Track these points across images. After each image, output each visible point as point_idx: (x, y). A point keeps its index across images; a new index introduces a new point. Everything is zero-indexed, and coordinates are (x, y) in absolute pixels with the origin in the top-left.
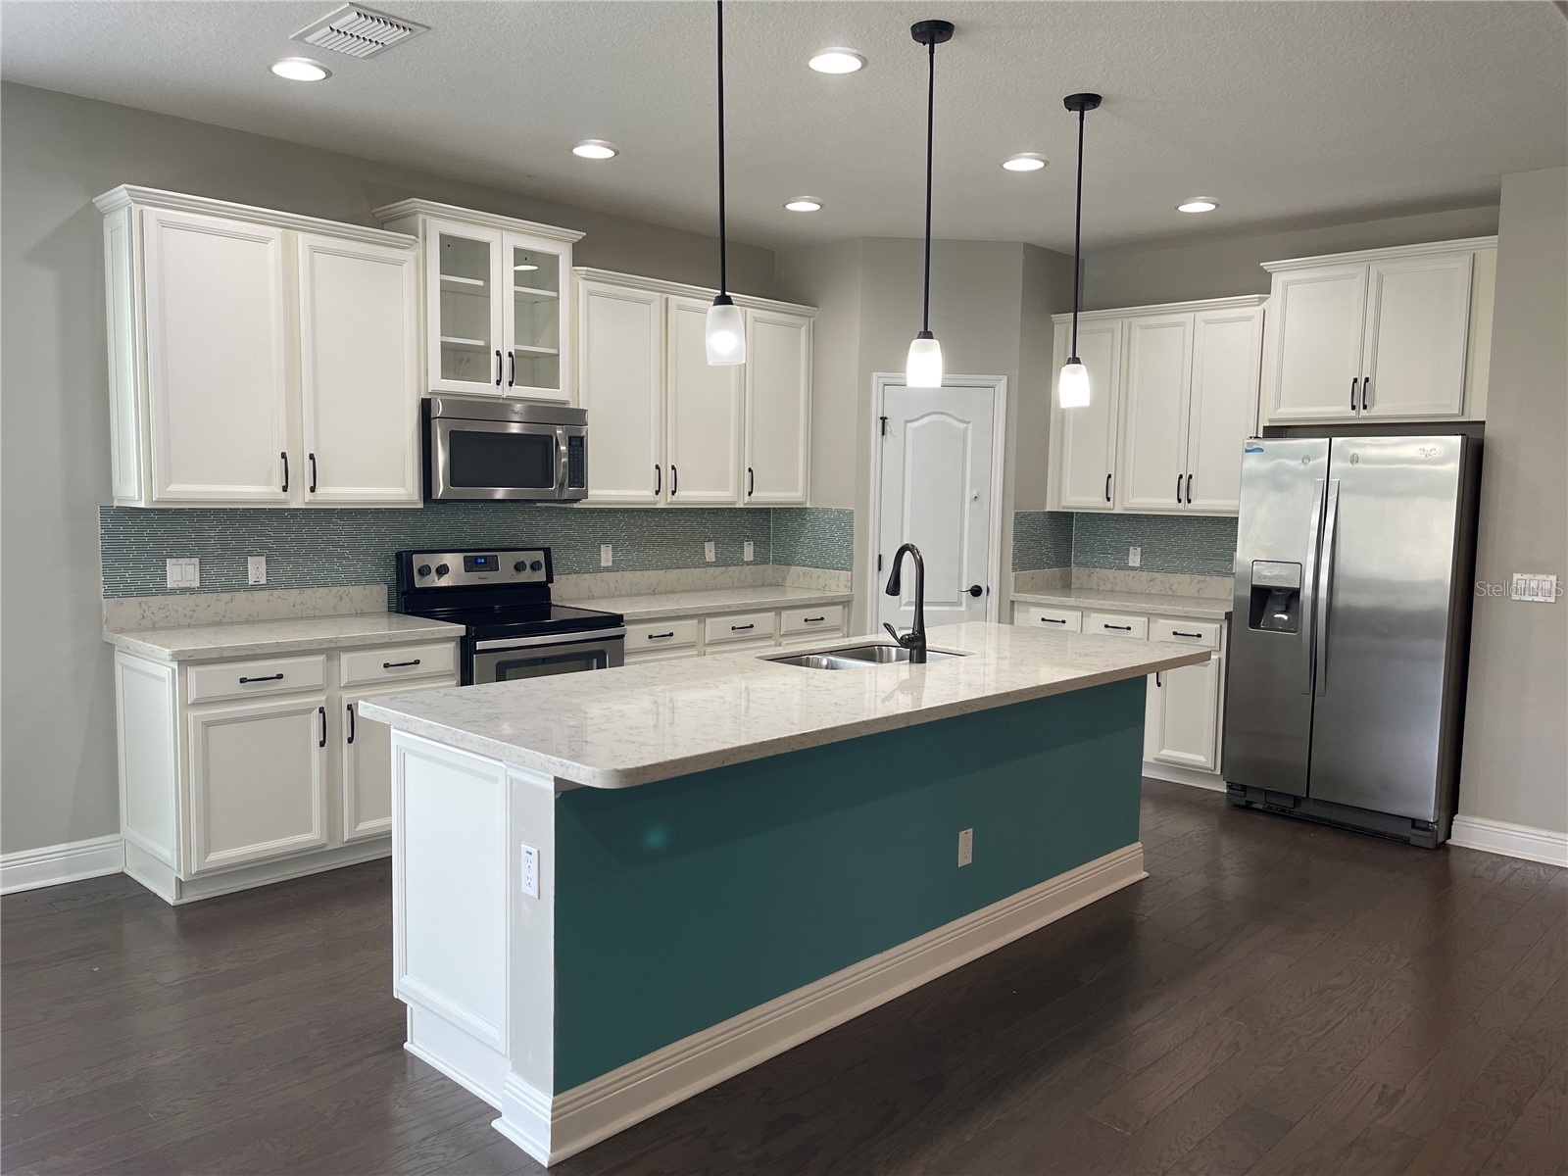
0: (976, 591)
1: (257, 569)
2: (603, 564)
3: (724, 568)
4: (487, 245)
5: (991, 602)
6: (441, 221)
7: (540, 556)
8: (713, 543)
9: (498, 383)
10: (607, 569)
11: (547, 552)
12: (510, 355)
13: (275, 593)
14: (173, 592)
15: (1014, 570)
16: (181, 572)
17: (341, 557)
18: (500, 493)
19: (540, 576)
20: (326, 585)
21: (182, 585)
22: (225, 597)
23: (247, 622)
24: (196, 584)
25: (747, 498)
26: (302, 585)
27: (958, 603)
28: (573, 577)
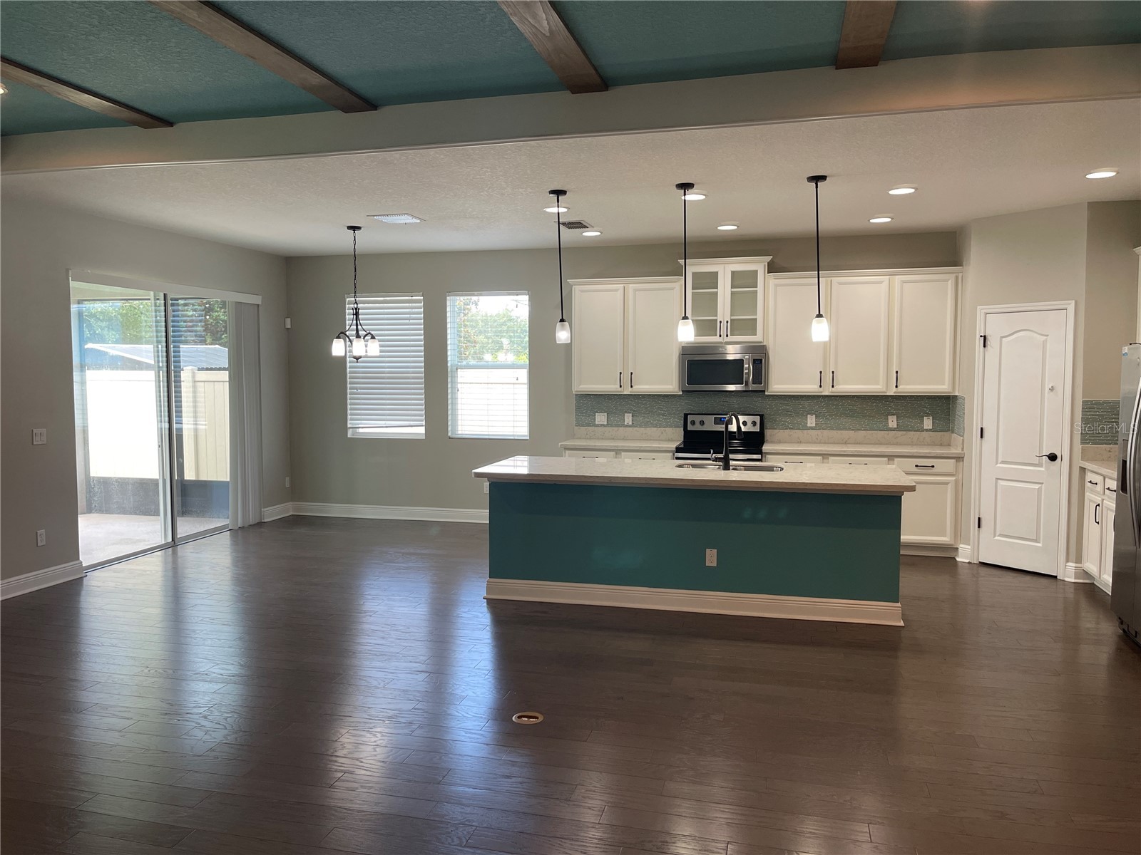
0: (1053, 457)
1: (628, 419)
2: (809, 425)
3: (905, 432)
4: (717, 272)
5: (1063, 464)
6: (696, 266)
7: (757, 419)
8: (895, 417)
9: (720, 336)
10: (812, 428)
11: (762, 417)
12: (727, 322)
13: (635, 429)
14: (598, 426)
15: (1082, 443)
16: (601, 418)
17: (663, 415)
18: (732, 388)
19: (757, 429)
20: (656, 427)
21: (600, 423)
22: (616, 428)
23: (623, 439)
24: (606, 423)
25: (895, 389)
26: (646, 426)
27: (1040, 465)
28: (788, 430)
